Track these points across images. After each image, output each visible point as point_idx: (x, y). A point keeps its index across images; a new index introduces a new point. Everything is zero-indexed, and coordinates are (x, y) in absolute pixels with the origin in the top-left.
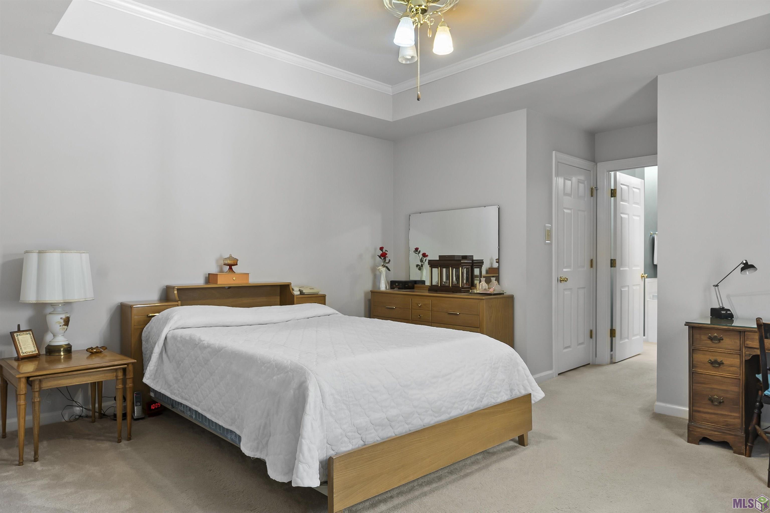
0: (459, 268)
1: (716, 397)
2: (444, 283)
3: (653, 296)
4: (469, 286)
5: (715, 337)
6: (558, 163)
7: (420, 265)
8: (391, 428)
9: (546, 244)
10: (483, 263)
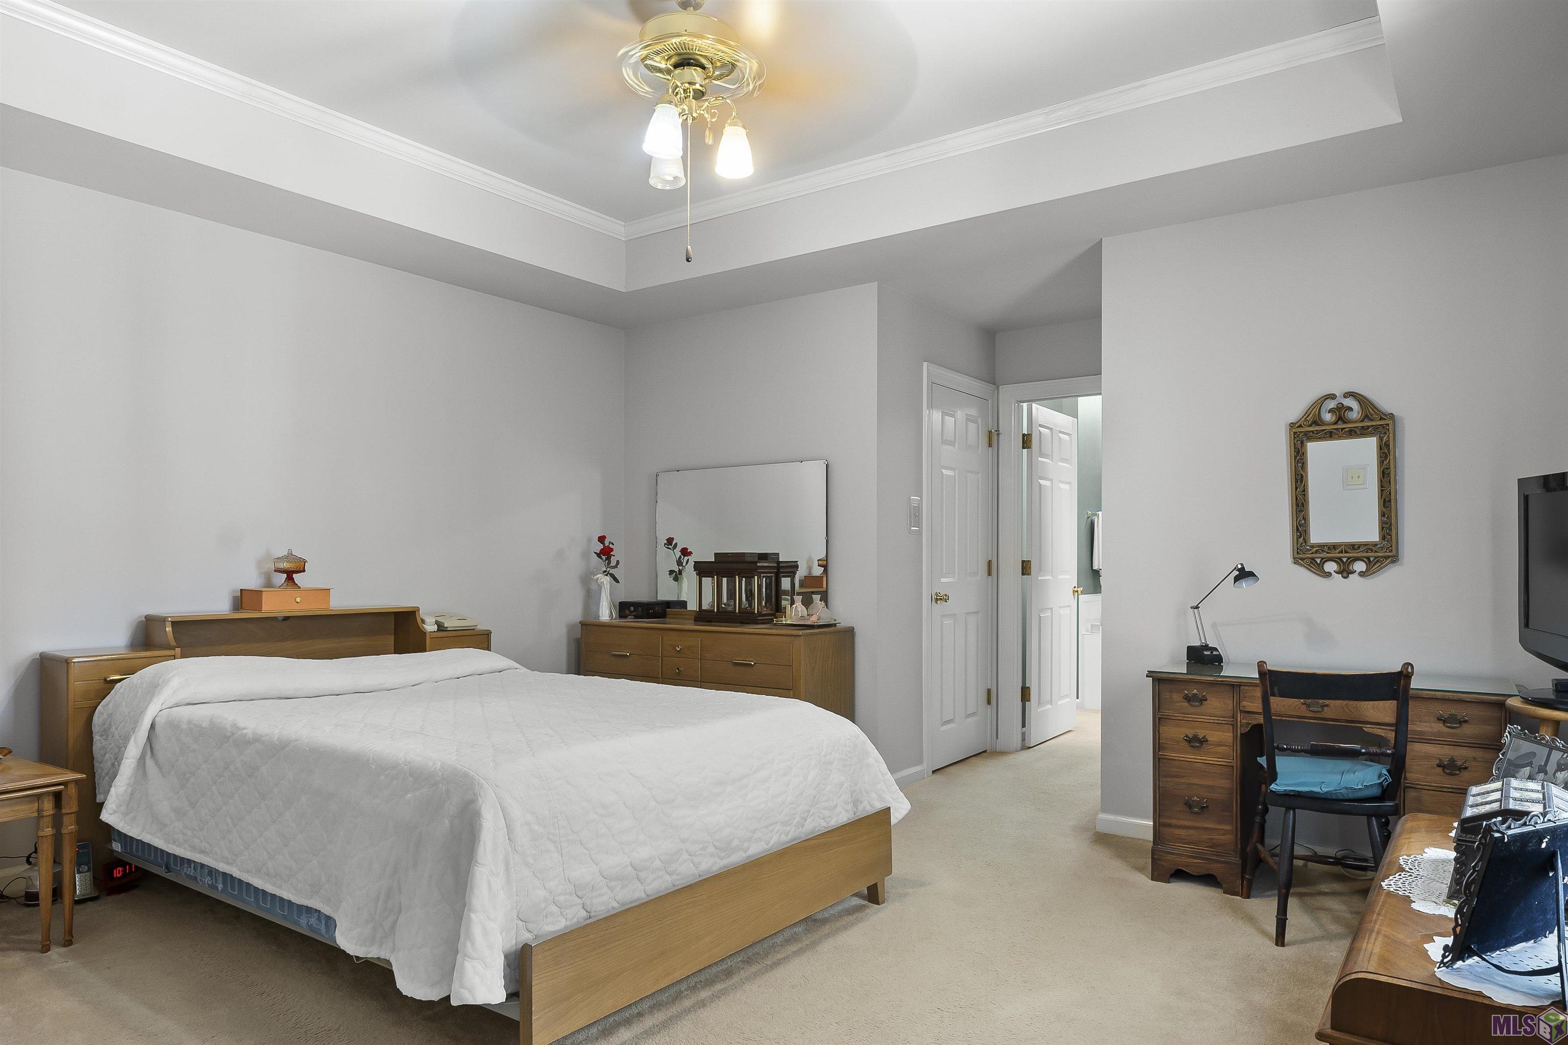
0: (754, 577)
1: (1196, 798)
2: (725, 605)
3: (1091, 626)
4: (771, 611)
5: (1195, 695)
6: (932, 384)
7: (676, 572)
8: (639, 884)
9: (910, 532)
10: (797, 567)
